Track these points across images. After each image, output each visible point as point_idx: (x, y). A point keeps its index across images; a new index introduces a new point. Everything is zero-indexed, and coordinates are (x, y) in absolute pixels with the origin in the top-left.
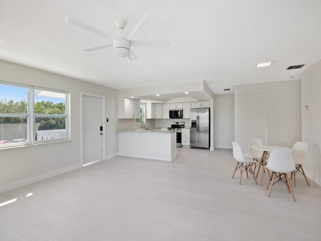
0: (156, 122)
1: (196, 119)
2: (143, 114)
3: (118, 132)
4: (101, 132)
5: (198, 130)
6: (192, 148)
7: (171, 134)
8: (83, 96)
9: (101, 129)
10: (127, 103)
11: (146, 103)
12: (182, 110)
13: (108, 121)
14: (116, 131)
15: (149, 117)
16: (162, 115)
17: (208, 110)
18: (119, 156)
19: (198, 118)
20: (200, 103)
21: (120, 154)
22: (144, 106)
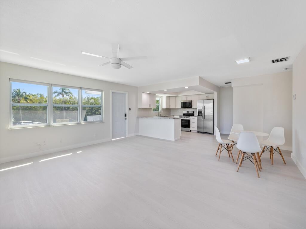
0: (171, 111)
1: (202, 109)
2: (160, 105)
3: (138, 117)
4: (125, 117)
5: (204, 118)
6: (199, 132)
7: (175, 120)
8: (112, 92)
9: (126, 115)
10: (145, 97)
11: (162, 96)
12: (191, 101)
13: (130, 110)
14: (137, 117)
15: (164, 107)
16: (176, 106)
17: (212, 101)
18: (139, 136)
19: (204, 108)
20: (206, 95)
21: (140, 134)
22: (161, 99)
